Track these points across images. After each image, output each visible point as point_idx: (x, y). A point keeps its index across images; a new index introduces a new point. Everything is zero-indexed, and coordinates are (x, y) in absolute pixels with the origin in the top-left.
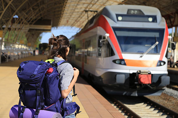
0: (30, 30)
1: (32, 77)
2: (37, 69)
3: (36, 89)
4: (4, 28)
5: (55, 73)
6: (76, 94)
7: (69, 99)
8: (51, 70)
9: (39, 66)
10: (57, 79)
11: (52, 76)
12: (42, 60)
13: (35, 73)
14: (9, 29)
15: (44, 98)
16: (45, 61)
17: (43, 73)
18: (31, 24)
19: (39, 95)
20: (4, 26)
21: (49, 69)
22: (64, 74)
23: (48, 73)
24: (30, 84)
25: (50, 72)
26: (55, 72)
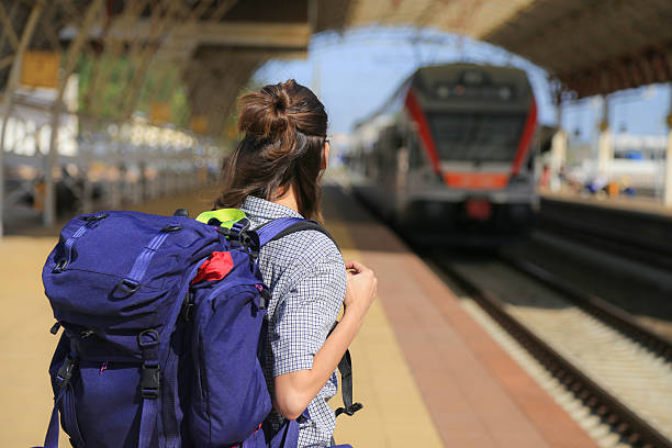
0: (202, 52)
1: (116, 295)
2: (145, 256)
3: (139, 365)
4: (66, 44)
5: (239, 281)
6: (359, 407)
7: (314, 425)
8: (222, 264)
9: (157, 242)
10: (254, 315)
11: (223, 297)
12: (179, 213)
13: (137, 275)
14: (96, 46)
15: (179, 414)
16: (198, 219)
17: (178, 278)
18: (204, 18)
19: (152, 397)
20: (69, 32)
21: (209, 259)
22: (294, 291)
23: (206, 279)
24: (109, 337)
25: (216, 275)
26: (240, 276)
